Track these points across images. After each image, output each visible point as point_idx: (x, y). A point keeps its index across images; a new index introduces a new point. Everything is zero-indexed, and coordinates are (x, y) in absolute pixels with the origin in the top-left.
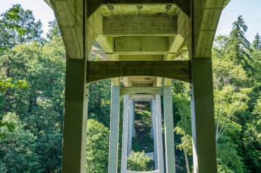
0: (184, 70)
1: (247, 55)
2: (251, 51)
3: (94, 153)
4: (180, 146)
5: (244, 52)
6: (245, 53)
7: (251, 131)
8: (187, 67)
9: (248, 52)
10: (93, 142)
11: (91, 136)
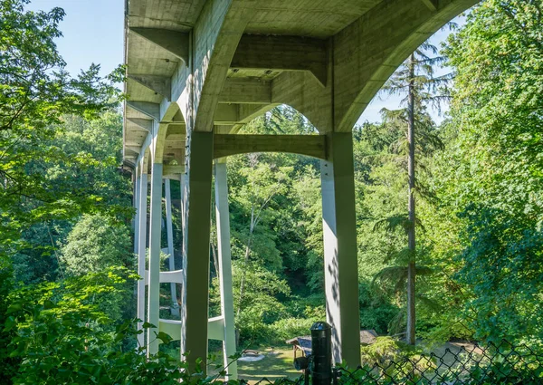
0: (319, 146)
1: (277, 126)
2: (282, 121)
3: (100, 251)
5: (273, 122)
6: (275, 123)
7: (285, 219)
8: (322, 143)
9: (278, 123)
10: (99, 235)
11: (96, 228)
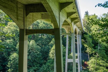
4: (86, 51)
